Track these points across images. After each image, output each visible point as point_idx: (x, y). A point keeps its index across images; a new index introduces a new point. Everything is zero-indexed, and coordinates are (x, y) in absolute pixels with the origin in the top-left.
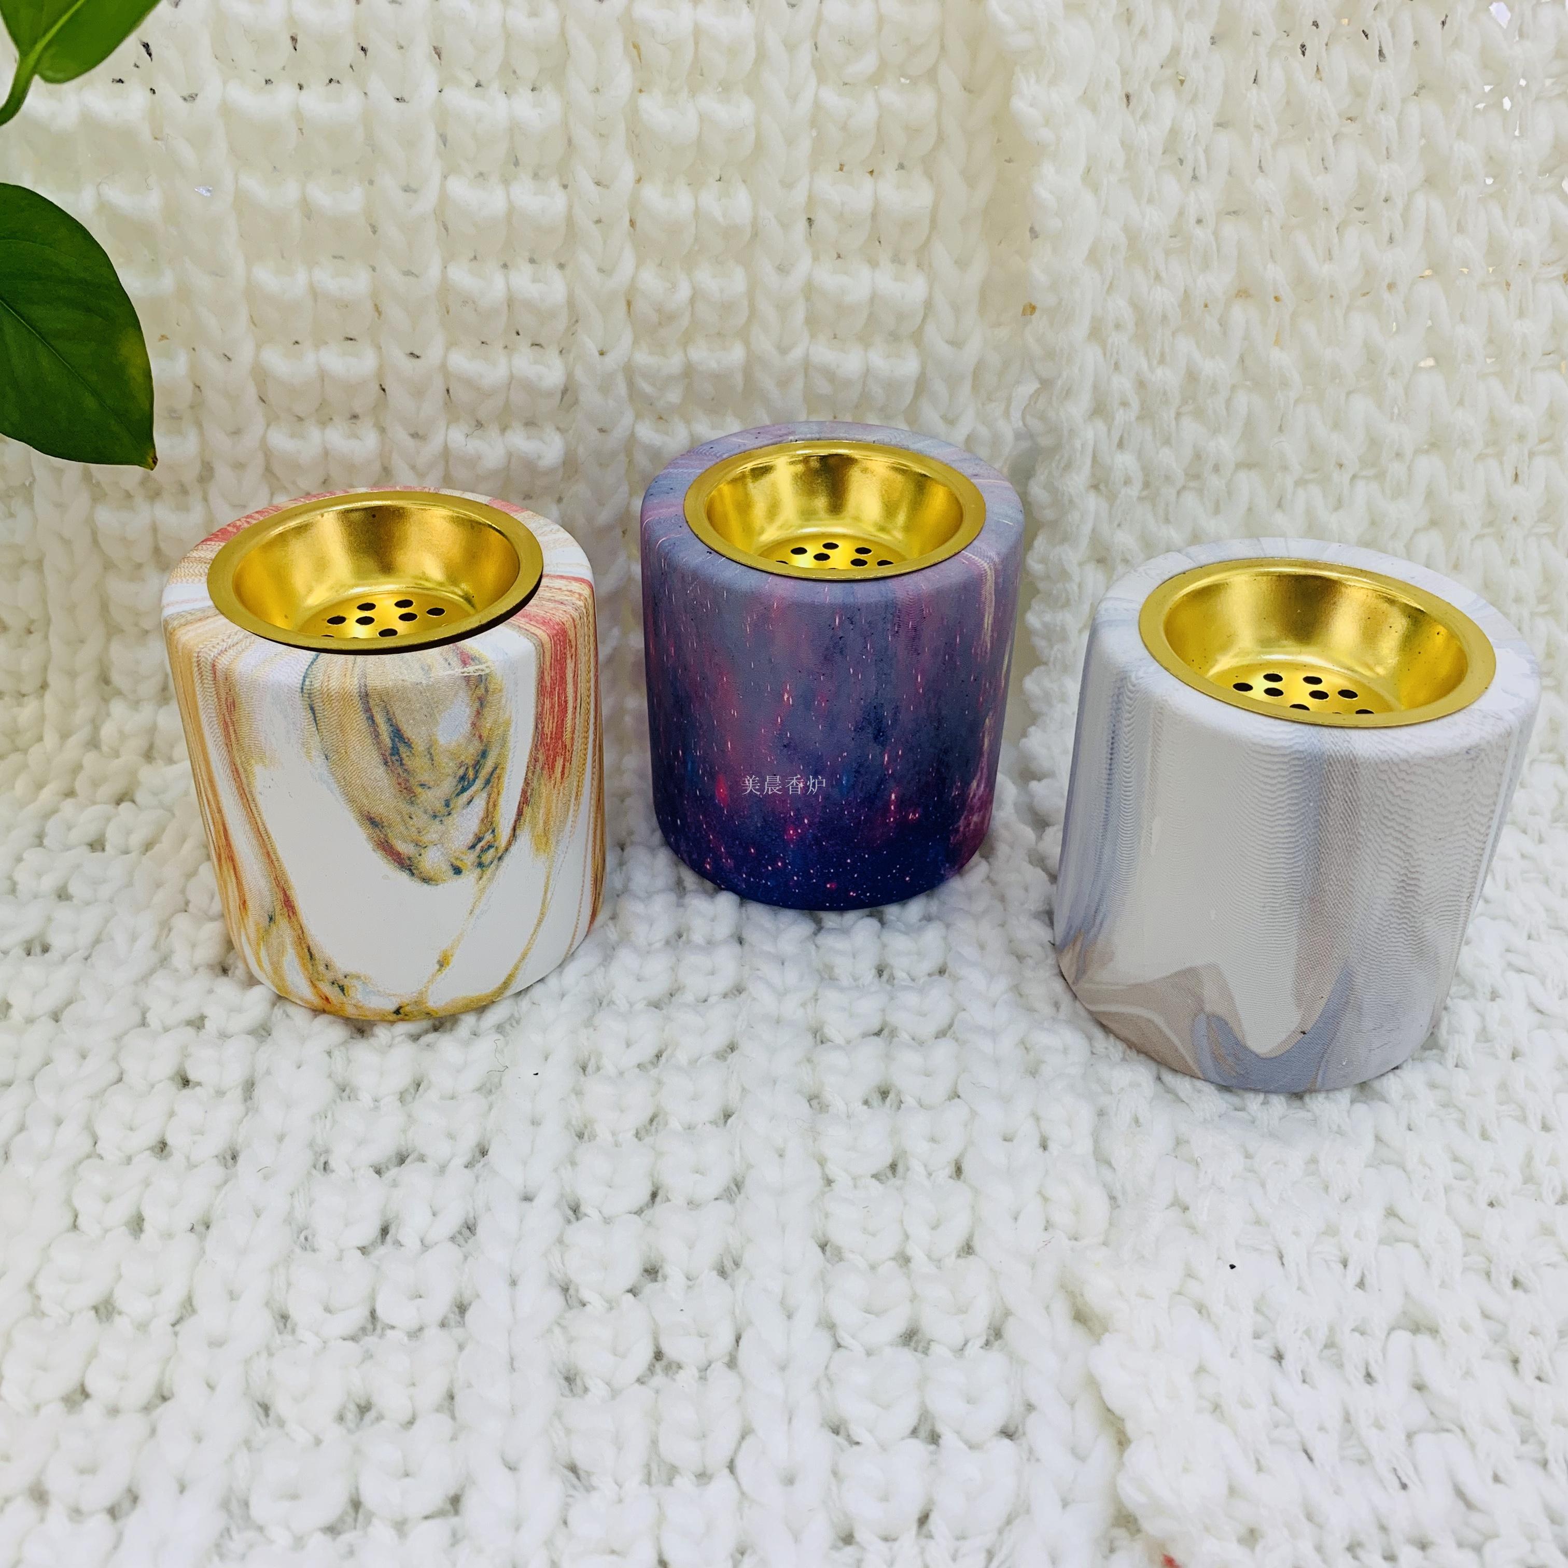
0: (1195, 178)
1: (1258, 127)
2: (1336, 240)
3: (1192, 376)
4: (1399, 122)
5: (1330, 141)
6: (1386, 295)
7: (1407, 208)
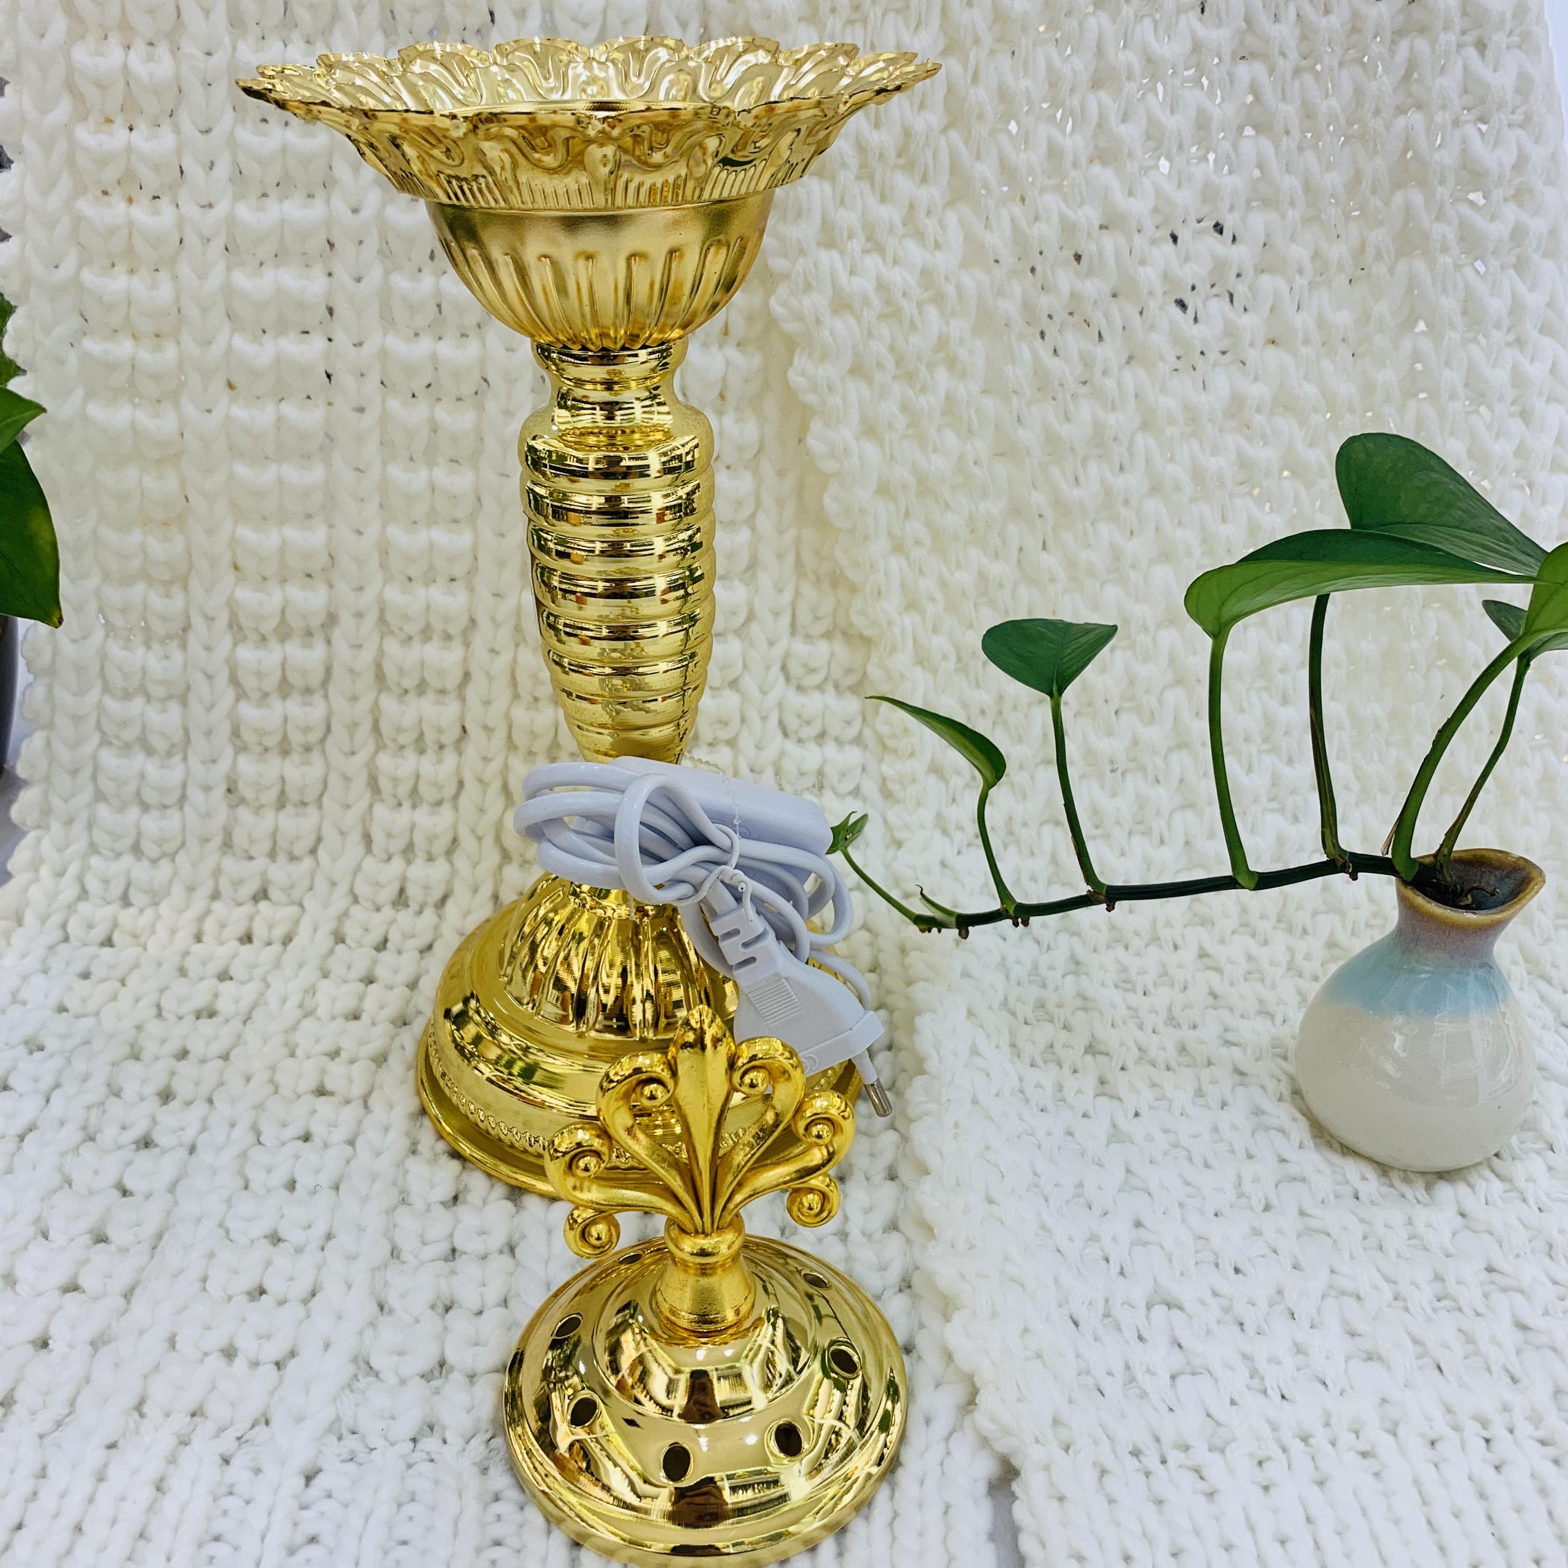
0: (970, 431)
1: (1015, 392)
2: (1081, 471)
3: (982, 577)
4: (1119, 383)
5: (1069, 399)
6: (1122, 509)
7: (1131, 444)
